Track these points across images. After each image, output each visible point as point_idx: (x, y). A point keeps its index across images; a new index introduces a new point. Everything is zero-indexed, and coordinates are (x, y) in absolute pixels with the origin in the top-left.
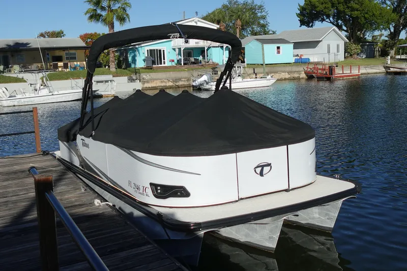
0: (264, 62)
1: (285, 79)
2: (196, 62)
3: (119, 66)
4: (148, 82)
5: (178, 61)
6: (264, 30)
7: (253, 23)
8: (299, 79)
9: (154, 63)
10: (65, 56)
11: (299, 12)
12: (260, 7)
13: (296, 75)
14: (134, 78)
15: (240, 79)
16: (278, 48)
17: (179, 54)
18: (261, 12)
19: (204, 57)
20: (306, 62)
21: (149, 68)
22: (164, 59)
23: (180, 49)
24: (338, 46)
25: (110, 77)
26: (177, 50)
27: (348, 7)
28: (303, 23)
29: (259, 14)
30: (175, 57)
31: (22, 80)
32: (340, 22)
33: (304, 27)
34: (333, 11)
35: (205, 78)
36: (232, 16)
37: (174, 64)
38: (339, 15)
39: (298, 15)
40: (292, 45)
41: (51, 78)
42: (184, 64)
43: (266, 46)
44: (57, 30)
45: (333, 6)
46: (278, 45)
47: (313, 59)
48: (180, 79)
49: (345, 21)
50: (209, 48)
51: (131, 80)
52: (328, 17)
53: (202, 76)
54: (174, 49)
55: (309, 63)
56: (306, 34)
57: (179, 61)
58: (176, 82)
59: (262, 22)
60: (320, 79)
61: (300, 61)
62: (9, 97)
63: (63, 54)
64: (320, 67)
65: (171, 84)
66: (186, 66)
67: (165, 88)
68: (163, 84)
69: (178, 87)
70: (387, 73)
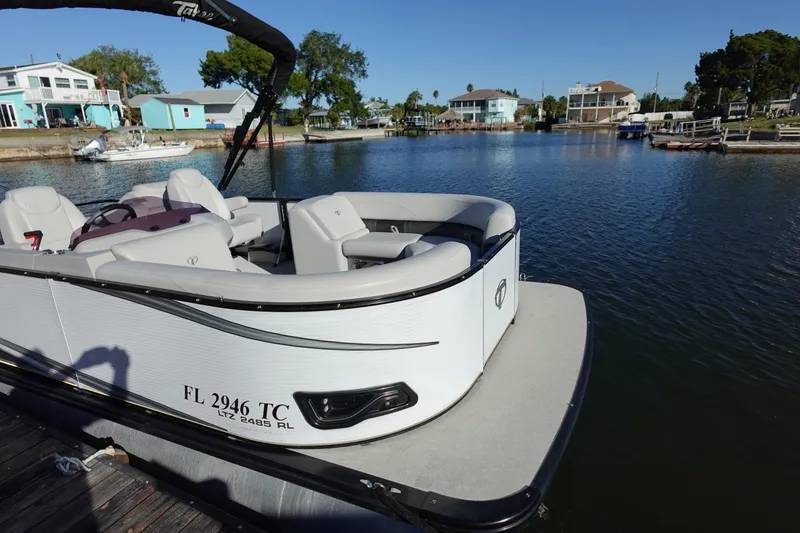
1: (200, 148)
2: (69, 125)
5: (39, 122)
6: (157, 88)
8: (216, 147)
11: (201, 69)
12: (148, 60)
13: (213, 143)
16: (186, 110)
17: (40, 111)
19: (81, 118)
20: (220, 128)
22: (13, 119)
23: (39, 106)
26: (35, 107)
27: (260, 68)
28: (207, 83)
29: (148, 69)
30: (35, 118)
32: (250, 84)
33: (209, 88)
34: (244, 71)
35: (95, 145)
37: (32, 126)
38: (249, 77)
39: (200, 73)
40: (202, 108)
42: (51, 126)
45: (243, 65)
46: (186, 106)
47: (228, 125)
48: (50, 148)
49: (257, 84)
50: (87, 106)
53: (85, 144)
54: (30, 105)
55: (226, 130)
56: (213, 95)
57: (41, 123)
58: (44, 151)
59: (152, 78)
61: (213, 128)
65: (36, 154)
66: (54, 130)
67: (29, 159)
68: (22, 155)
69: (49, 158)
70: (307, 141)
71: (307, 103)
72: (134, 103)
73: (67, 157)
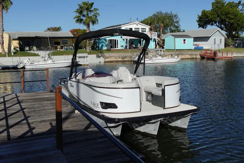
0: (175, 48)
1: (188, 59)
2: (136, 47)
3: (93, 48)
4: (107, 58)
5: (126, 46)
7: (172, 24)
8: (196, 58)
9: (112, 47)
10: (61, 42)
11: (198, 19)
12: (176, 16)
13: (194, 57)
14: (100, 55)
15: (160, 58)
16: (184, 40)
18: (176, 19)
20: (201, 49)
21: (108, 50)
22: (118, 45)
23: (127, 40)
24: (221, 40)
25: (86, 55)
26: (125, 40)
27: (227, 17)
28: (200, 26)
29: (175, 20)
31: (37, 55)
32: (222, 26)
33: (201, 28)
34: (218, 19)
36: (158, 21)
37: (123, 48)
38: (222, 22)
39: (197, 21)
40: (192, 39)
41: (54, 54)
42: (129, 48)
43: (177, 39)
45: (218, 17)
46: (184, 39)
47: (205, 47)
48: (126, 57)
49: (225, 25)
51: (98, 57)
52: (216, 23)
55: (203, 50)
56: (202, 32)
58: (124, 58)
59: (176, 25)
60: (208, 59)
61: (197, 49)
62: (31, 64)
63: (61, 41)
64: (209, 52)
65: (121, 59)
66: (130, 50)
67: (118, 61)
68: (116, 60)
69: (124, 61)
72: (163, 37)
73: (131, 61)
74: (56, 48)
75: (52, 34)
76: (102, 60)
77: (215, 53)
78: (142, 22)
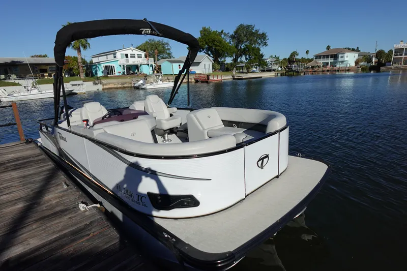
2: (134, 73)
3: (87, 75)
4: (106, 85)
6: (170, 55)
7: (163, 52)
9: (108, 74)
10: (49, 70)
14: (97, 82)
16: (179, 65)
17: (124, 69)
19: (138, 71)
20: (194, 73)
21: (105, 77)
22: (114, 71)
23: (124, 66)
24: (209, 65)
25: (81, 82)
26: (122, 66)
27: (214, 44)
29: (166, 48)
30: (122, 71)
31: (18, 84)
32: (209, 52)
35: (141, 82)
36: (152, 47)
37: (121, 74)
38: (209, 49)
41: (40, 83)
42: (127, 74)
43: (174, 64)
44: (43, 54)
46: (180, 64)
47: (197, 72)
48: (125, 83)
49: (212, 52)
50: (141, 65)
51: (95, 84)
52: (203, 50)
53: (138, 81)
54: (120, 66)
55: (196, 74)
57: (124, 73)
58: (123, 85)
59: (168, 52)
60: (203, 82)
61: (191, 73)
62: (8, 95)
63: (48, 68)
64: (202, 76)
65: (120, 86)
66: (128, 76)
67: (117, 88)
68: (115, 86)
69: (125, 87)
70: (234, 79)
71: (235, 60)
72: (159, 63)
73: (131, 87)
74: (43, 76)
75: (35, 60)
76: (100, 87)
77: (208, 77)
78: (137, 48)
